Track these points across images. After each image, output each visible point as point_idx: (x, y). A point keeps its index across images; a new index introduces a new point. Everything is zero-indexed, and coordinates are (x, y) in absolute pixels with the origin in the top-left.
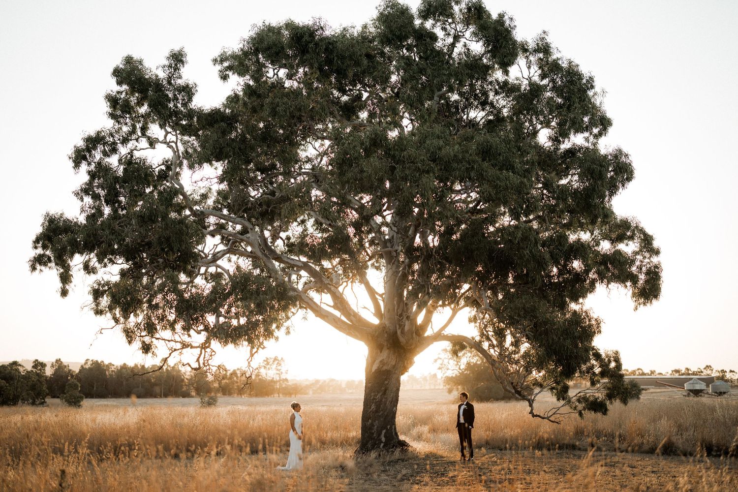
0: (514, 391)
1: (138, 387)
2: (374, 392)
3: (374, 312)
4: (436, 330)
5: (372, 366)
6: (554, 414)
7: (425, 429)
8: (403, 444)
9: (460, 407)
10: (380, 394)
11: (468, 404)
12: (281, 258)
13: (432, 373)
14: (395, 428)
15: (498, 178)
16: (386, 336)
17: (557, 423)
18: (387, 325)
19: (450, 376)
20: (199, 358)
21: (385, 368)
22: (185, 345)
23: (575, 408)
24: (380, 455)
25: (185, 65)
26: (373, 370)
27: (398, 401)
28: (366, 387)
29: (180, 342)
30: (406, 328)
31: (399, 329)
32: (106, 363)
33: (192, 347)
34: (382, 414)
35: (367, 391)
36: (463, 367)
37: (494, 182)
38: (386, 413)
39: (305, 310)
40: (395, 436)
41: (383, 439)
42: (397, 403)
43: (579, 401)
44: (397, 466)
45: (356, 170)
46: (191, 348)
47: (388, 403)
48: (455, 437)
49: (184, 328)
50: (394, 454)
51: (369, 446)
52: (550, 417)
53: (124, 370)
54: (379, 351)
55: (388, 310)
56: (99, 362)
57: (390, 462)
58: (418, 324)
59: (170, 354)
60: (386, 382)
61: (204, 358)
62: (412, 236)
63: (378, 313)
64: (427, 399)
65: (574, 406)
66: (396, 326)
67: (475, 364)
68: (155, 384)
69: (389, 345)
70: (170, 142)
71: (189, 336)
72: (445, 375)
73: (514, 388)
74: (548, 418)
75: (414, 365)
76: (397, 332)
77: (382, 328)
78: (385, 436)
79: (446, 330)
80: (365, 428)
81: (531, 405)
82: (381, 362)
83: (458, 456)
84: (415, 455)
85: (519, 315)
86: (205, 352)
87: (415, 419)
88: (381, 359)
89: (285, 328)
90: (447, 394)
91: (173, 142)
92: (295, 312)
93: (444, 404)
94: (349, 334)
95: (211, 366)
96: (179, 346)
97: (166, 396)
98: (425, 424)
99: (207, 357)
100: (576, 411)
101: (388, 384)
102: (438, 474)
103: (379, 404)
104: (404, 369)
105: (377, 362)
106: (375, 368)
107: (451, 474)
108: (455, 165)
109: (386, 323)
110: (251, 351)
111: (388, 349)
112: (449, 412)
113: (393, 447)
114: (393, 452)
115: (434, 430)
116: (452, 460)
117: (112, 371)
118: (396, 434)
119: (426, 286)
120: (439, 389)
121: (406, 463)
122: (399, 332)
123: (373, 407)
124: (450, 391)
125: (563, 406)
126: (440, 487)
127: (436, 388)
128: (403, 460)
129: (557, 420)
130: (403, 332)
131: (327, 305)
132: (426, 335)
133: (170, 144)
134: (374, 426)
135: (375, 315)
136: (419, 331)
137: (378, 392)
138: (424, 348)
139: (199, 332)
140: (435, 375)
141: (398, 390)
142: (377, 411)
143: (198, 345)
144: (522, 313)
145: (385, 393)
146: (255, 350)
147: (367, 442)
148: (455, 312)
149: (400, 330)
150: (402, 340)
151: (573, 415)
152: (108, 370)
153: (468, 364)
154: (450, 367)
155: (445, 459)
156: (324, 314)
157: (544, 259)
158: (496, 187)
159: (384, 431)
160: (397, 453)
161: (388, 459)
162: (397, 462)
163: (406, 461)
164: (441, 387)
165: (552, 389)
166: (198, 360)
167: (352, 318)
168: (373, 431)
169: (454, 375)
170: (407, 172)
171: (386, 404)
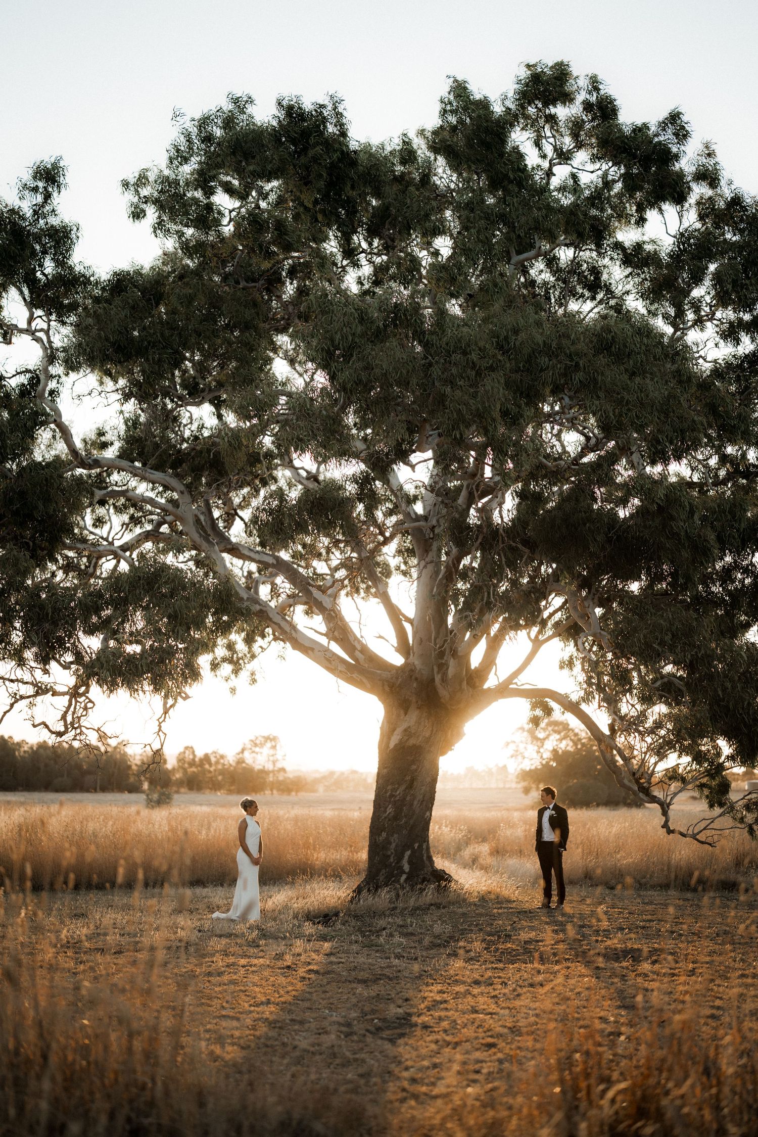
0: (636, 788)
1: (62, 776)
2: (392, 784)
3: (396, 645)
4: (502, 677)
5: (389, 739)
6: (705, 829)
7: (484, 849)
8: (441, 877)
9: (541, 813)
10: (403, 787)
11: (556, 808)
12: (238, 549)
13: (501, 765)
14: (428, 848)
15: (626, 388)
16: (415, 685)
17: (710, 844)
18: (418, 667)
19: (528, 769)
20: (66, 713)
21: (412, 742)
22: (41, 690)
23: (742, 820)
24: (398, 896)
25: (63, 190)
26: (392, 745)
27: (434, 799)
28: (378, 774)
29: (32, 684)
30: (451, 672)
31: (438, 673)
32: (17, 739)
33: (55, 694)
34: (406, 823)
35: (380, 781)
36: (547, 755)
37: (618, 394)
38: (412, 822)
39: (282, 643)
40: (427, 862)
41: (406, 868)
42: (433, 804)
43: (748, 807)
44: (427, 918)
45: (359, 365)
46: (53, 695)
47: (415, 803)
48: (532, 864)
49: (37, 658)
50: (424, 893)
51: (381, 878)
52: (698, 833)
53: (41, 751)
54: (402, 712)
55: (420, 641)
56: (6, 737)
57: (416, 909)
58: (473, 667)
59: (12, 705)
60: (414, 767)
61: (74, 713)
62: (464, 506)
63: (404, 647)
64: (492, 803)
65: (739, 816)
66: (433, 669)
67: (566, 753)
68: (88, 772)
69: (420, 703)
70: (36, 330)
71: (46, 672)
72: (520, 767)
73: (637, 781)
74: (694, 836)
75: (464, 738)
76: (433, 680)
77: (407, 672)
78: (410, 862)
79: (519, 677)
80: (375, 848)
81: (665, 813)
82: (405, 730)
83: (538, 899)
84: (462, 897)
85: (662, 643)
86: (77, 702)
87: (470, 832)
88: (405, 725)
89: (249, 674)
90: (523, 795)
91: (42, 330)
92: (265, 646)
93: (516, 810)
94: (350, 680)
95: (83, 729)
96: (29, 690)
97: (104, 789)
98: (484, 840)
99: (80, 712)
100: (743, 826)
101: (416, 770)
102: (499, 937)
103: (399, 805)
104: (446, 747)
105: (399, 731)
106: (394, 740)
107: (524, 936)
108: (544, 361)
109: (416, 663)
110: (165, 704)
111: (418, 708)
112: (525, 823)
113: (423, 882)
114: (422, 890)
115: (497, 852)
116: (527, 906)
117: (25, 752)
118: (430, 858)
119: (485, 589)
120: (509, 788)
121: (443, 911)
122: (438, 678)
123: (390, 810)
124: (527, 791)
125: (720, 816)
126: (501, 965)
127: (507, 786)
128: (438, 906)
129: (710, 840)
130: (444, 680)
131: (316, 631)
132: (486, 686)
133: (37, 334)
134: (390, 843)
135: (397, 650)
136: (474, 679)
137: (400, 784)
138: (482, 709)
139: (66, 666)
140: (505, 767)
141: (435, 781)
142: (396, 818)
143: (66, 689)
144: (668, 638)
145: (411, 786)
146: (170, 702)
147: (378, 871)
148: (537, 644)
149: (439, 676)
150: (443, 693)
151: (737, 831)
152: (19, 750)
153: (555, 751)
154: (526, 755)
155: (514, 905)
156: (306, 645)
157: (705, 540)
158: (620, 402)
159: (408, 853)
160: (430, 894)
161: (412, 902)
162: (426, 909)
163: (444, 907)
164: (514, 785)
165: (702, 786)
166: (64, 717)
167: (358, 654)
168: (389, 853)
169: (533, 767)
170: (454, 371)
171: (412, 805)
